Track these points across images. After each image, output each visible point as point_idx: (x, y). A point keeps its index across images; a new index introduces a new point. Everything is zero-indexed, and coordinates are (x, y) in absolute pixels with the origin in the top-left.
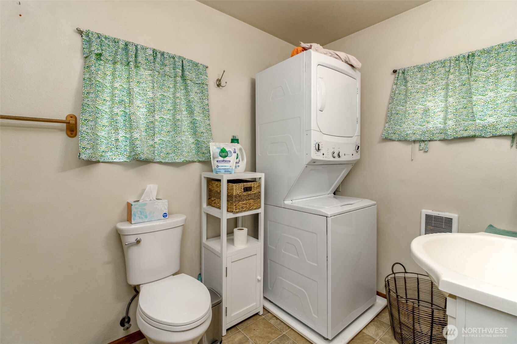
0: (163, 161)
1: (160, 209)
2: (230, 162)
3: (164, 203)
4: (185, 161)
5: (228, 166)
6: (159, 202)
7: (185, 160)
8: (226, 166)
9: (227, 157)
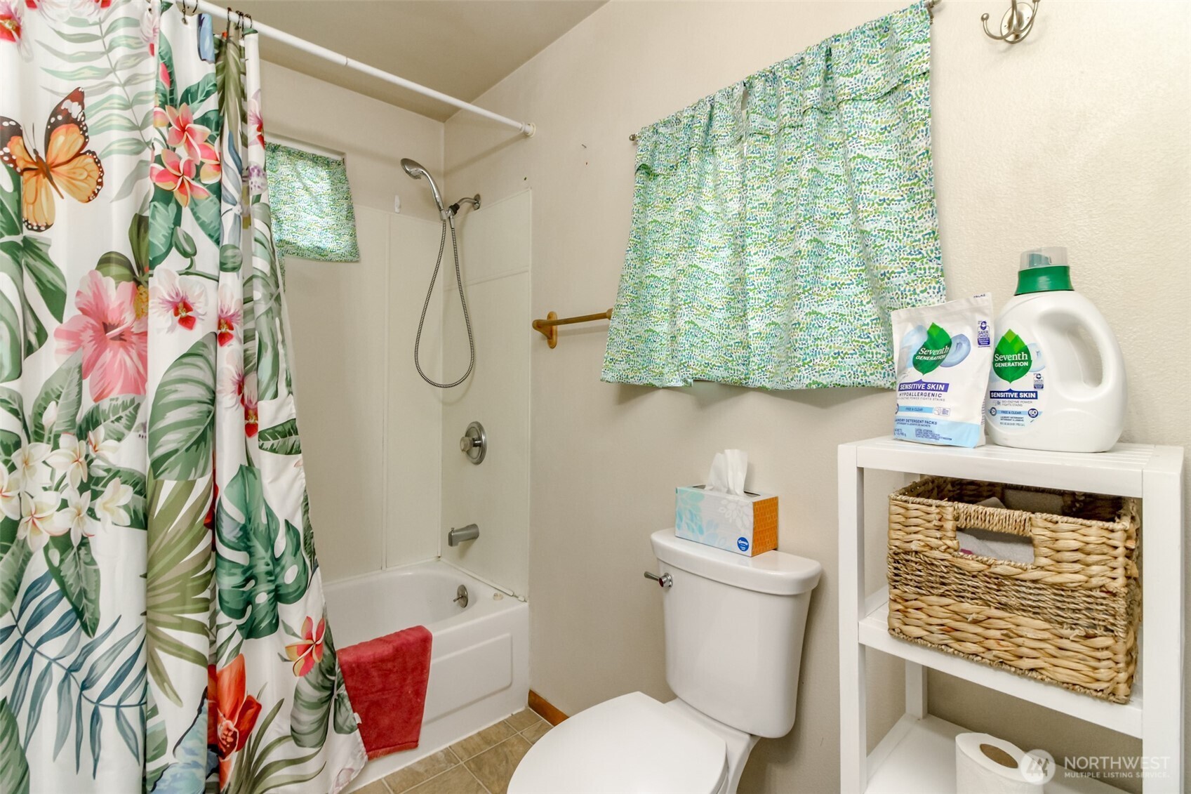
0: (768, 385)
1: (730, 521)
2: (946, 390)
3: (742, 507)
4: (814, 387)
5: (930, 410)
6: (730, 501)
7: (814, 383)
8: (920, 410)
9: (939, 368)
